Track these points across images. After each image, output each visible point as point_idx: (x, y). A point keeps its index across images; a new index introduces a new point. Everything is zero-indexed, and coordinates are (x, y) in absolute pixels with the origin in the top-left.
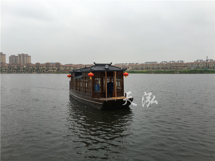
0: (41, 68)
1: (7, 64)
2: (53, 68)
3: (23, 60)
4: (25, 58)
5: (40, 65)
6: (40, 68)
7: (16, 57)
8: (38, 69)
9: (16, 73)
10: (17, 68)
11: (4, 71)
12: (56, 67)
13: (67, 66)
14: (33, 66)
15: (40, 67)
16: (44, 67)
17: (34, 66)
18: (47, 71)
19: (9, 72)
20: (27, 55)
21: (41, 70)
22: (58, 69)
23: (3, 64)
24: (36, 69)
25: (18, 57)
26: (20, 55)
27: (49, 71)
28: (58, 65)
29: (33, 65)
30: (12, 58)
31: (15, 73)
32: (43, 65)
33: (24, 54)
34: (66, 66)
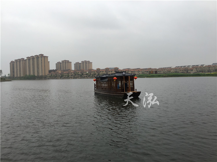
1: (72, 70)
2: (112, 73)
3: (86, 66)
4: (87, 64)
5: (101, 70)
6: (100, 73)
7: (80, 64)
9: (81, 78)
10: (81, 74)
11: (70, 77)
19: (74, 78)
20: (89, 61)
23: (69, 70)
25: (82, 64)
26: (83, 62)
28: (116, 69)
29: (94, 71)
30: (77, 64)
31: (79, 78)
32: (103, 70)
33: (86, 61)
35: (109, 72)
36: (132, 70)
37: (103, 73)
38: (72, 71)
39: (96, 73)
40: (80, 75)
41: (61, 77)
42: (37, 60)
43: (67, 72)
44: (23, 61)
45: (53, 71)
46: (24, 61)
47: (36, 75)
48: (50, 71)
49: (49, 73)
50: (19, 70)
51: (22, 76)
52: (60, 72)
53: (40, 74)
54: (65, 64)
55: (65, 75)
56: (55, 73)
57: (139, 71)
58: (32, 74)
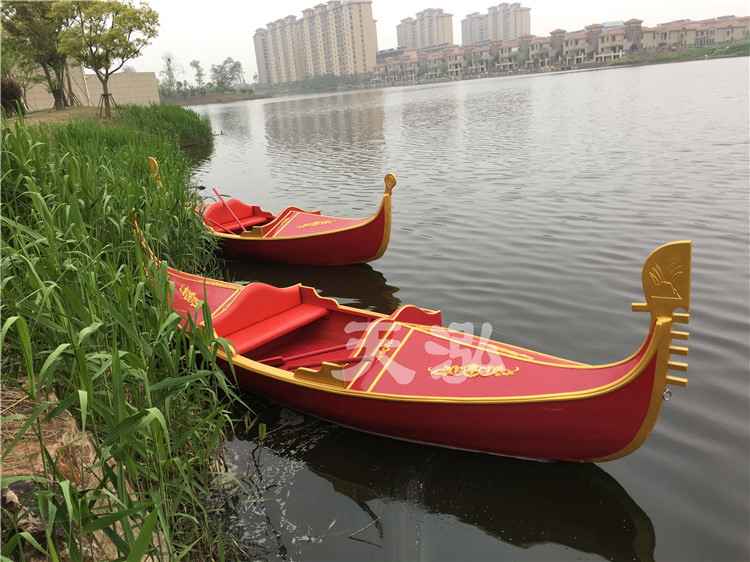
0: (570, 48)
1: (457, 46)
2: (614, 44)
3: (506, 24)
4: (512, 16)
5: (566, 38)
6: (565, 49)
7: (482, 18)
8: (559, 54)
9: (490, 76)
10: (489, 58)
11: (452, 73)
12: (626, 40)
13: (670, 32)
14: (541, 45)
15: (567, 45)
16: (582, 44)
17: (544, 46)
18: (592, 58)
19: (467, 74)
20: (519, 5)
21: (568, 58)
22: (634, 48)
23: (446, 47)
24: (552, 53)
25: (490, 19)
26: (494, 11)
27: (597, 59)
28: (633, 29)
29: (541, 43)
30: (471, 21)
31: (485, 76)
32: (576, 38)
33: (506, 5)
34: (662, 32)
35: (603, 41)
36: (700, 28)
37: (577, 47)
38: (456, 51)
39: (550, 48)
40: (487, 61)
41: (419, 75)
42: (335, 17)
43: (440, 54)
44: (294, 27)
45: (391, 53)
46: (296, 24)
47: (337, 73)
48: (382, 56)
49: (378, 62)
50: (282, 60)
51: (294, 79)
52: (414, 56)
53: (351, 71)
54: (430, 26)
55: (432, 65)
56: (399, 62)
57: (730, 27)
58: (323, 71)
